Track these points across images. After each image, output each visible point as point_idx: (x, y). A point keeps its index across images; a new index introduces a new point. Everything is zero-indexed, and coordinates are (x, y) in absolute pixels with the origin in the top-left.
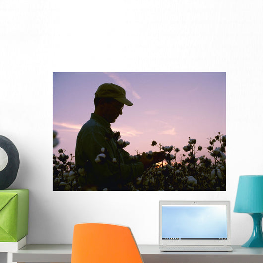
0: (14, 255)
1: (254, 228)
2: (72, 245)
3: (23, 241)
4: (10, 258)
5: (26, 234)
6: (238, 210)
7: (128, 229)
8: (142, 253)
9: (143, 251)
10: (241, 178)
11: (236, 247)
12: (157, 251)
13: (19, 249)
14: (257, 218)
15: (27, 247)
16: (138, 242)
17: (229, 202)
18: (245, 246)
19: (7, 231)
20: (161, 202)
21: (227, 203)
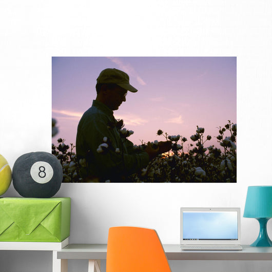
0: (58, 253)
1: (261, 231)
2: (106, 245)
3: (66, 241)
4: (55, 255)
5: (68, 236)
6: (247, 215)
7: (154, 232)
8: (166, 252)
9: (167, 250)
10: (250, 188)
11: (245, 246)
12: (179, 250)
13: (62, 248)
14: (263, 222)
15: (69, 246)
16: (163, 242)
17: (239, 208)
18: (253, 246)
19: (52, 233)
20: (182, 209)
21: (238, 210)
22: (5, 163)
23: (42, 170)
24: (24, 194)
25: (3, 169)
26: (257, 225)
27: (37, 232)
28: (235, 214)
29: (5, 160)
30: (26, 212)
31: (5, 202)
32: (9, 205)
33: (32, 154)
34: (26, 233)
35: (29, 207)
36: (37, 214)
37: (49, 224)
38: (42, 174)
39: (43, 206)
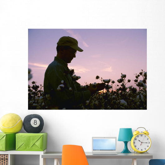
0: (42, 155)
1: (125, 146)
3: (45, 151)
4: (41, 157)
5: (46, 149)
6: (119, 140)
7: (82, 147)
8: (86, 155)
9: (86, 154)
10: (120, 129)
11: (119, 153)
12: (91, 154)
13: (44, 154)
14: (126, 143)
15: (46, 153)
16: (85, 151)
17: (116, 137)
18: (122, 153)
19: (40, 147)
20: (93, 138)
21: (116, 138)
22: (20, 119)
23: (35, 122)
24: (28, 131)
25: (19, 121)
26: (123, 144)
27: (33, 147)
28: (114, 139)
29: (20, 117)
30: (29, 139)
31: (20, 135)
32: (22, 136)
33: (31, 115)
34: (29, 147)
35: (30, 137)
36: (33, 140)
37: (38, 144)
38: (35, 123)
39: (35, 136)
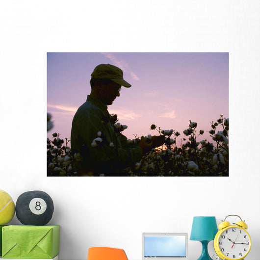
1: (203, 250)
3: (56, 258)
5: (58, 254)
6: (193, 238)
7: (123, 251)
10: (195, 218)
14: (205, 244)
19: (46, 252)
20: (144, 234)
21: (186, 234)
22: (10, 199)
23: (38, 205)
24: (25, 223)
25: (8, 204)
26: (199, 246)
27: (35, 251)
28: (184, 237)
29: (10, 196)
30: (26, 236)
31: (10, 229)
32: (13, 230)
33: (30, 192)
34: (26, 252)
35: (28, 232)
36: (34, 238)
37: (44, 245)
38: (38, 208)
39: (38, 231)
